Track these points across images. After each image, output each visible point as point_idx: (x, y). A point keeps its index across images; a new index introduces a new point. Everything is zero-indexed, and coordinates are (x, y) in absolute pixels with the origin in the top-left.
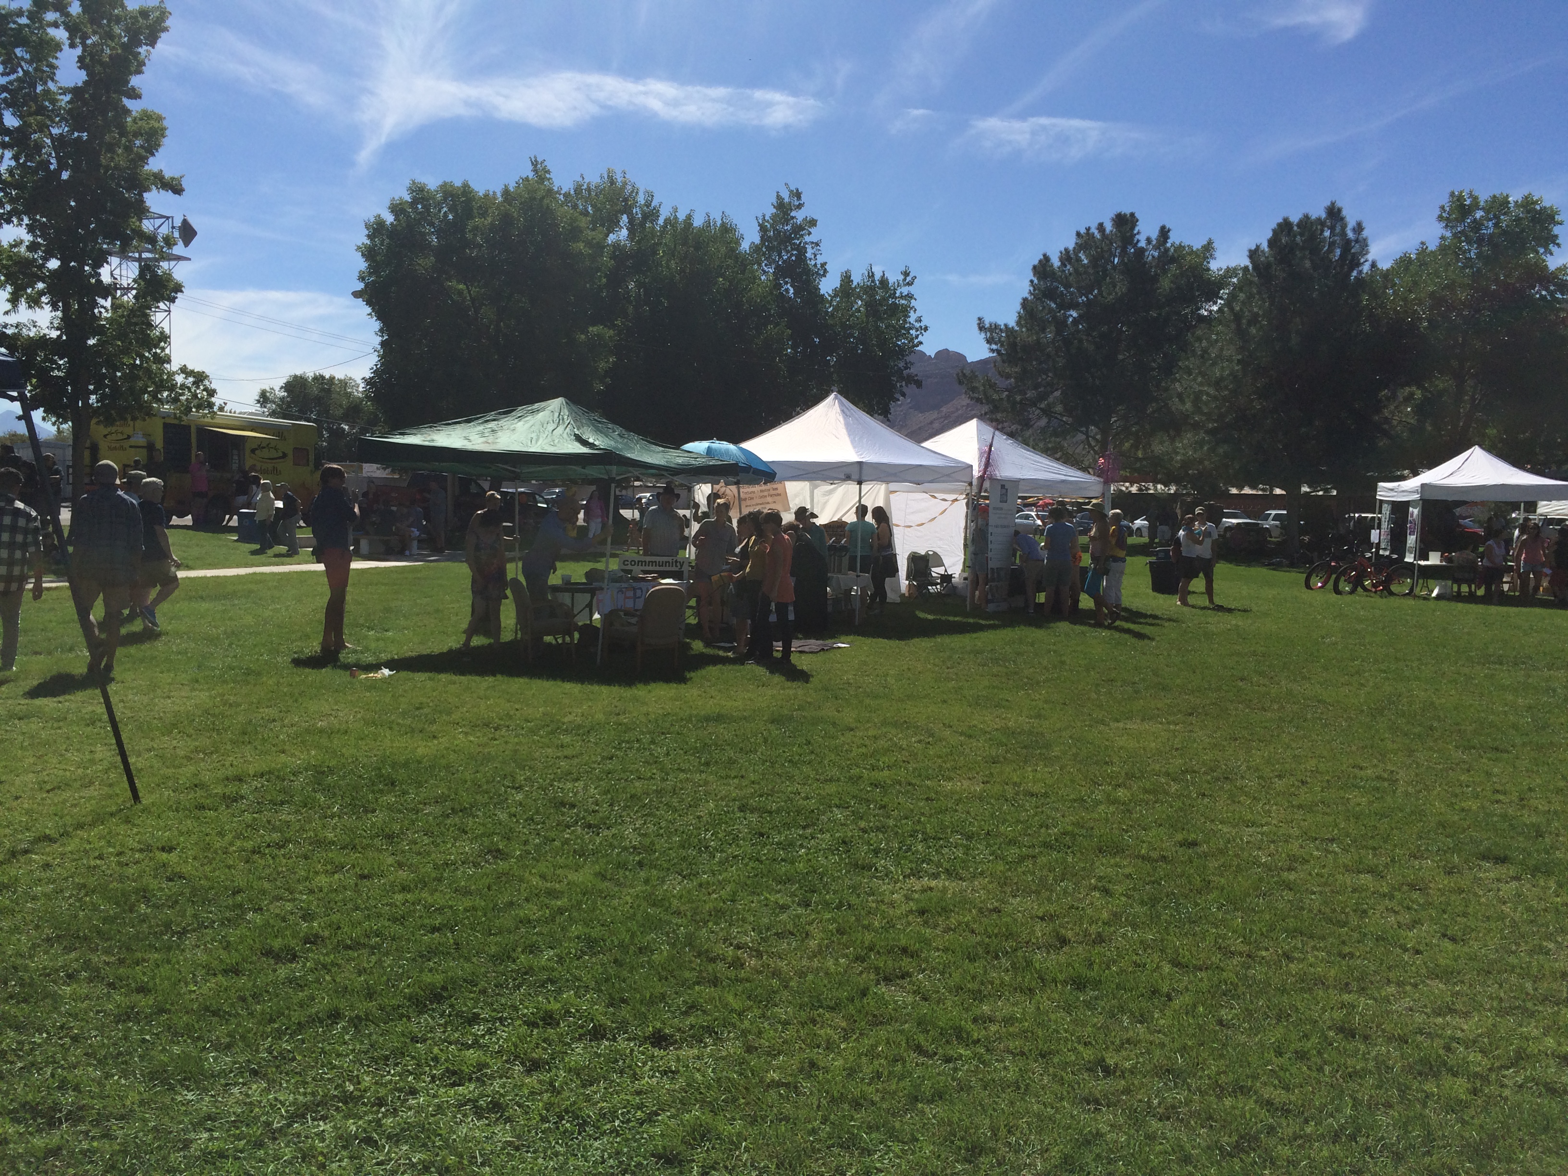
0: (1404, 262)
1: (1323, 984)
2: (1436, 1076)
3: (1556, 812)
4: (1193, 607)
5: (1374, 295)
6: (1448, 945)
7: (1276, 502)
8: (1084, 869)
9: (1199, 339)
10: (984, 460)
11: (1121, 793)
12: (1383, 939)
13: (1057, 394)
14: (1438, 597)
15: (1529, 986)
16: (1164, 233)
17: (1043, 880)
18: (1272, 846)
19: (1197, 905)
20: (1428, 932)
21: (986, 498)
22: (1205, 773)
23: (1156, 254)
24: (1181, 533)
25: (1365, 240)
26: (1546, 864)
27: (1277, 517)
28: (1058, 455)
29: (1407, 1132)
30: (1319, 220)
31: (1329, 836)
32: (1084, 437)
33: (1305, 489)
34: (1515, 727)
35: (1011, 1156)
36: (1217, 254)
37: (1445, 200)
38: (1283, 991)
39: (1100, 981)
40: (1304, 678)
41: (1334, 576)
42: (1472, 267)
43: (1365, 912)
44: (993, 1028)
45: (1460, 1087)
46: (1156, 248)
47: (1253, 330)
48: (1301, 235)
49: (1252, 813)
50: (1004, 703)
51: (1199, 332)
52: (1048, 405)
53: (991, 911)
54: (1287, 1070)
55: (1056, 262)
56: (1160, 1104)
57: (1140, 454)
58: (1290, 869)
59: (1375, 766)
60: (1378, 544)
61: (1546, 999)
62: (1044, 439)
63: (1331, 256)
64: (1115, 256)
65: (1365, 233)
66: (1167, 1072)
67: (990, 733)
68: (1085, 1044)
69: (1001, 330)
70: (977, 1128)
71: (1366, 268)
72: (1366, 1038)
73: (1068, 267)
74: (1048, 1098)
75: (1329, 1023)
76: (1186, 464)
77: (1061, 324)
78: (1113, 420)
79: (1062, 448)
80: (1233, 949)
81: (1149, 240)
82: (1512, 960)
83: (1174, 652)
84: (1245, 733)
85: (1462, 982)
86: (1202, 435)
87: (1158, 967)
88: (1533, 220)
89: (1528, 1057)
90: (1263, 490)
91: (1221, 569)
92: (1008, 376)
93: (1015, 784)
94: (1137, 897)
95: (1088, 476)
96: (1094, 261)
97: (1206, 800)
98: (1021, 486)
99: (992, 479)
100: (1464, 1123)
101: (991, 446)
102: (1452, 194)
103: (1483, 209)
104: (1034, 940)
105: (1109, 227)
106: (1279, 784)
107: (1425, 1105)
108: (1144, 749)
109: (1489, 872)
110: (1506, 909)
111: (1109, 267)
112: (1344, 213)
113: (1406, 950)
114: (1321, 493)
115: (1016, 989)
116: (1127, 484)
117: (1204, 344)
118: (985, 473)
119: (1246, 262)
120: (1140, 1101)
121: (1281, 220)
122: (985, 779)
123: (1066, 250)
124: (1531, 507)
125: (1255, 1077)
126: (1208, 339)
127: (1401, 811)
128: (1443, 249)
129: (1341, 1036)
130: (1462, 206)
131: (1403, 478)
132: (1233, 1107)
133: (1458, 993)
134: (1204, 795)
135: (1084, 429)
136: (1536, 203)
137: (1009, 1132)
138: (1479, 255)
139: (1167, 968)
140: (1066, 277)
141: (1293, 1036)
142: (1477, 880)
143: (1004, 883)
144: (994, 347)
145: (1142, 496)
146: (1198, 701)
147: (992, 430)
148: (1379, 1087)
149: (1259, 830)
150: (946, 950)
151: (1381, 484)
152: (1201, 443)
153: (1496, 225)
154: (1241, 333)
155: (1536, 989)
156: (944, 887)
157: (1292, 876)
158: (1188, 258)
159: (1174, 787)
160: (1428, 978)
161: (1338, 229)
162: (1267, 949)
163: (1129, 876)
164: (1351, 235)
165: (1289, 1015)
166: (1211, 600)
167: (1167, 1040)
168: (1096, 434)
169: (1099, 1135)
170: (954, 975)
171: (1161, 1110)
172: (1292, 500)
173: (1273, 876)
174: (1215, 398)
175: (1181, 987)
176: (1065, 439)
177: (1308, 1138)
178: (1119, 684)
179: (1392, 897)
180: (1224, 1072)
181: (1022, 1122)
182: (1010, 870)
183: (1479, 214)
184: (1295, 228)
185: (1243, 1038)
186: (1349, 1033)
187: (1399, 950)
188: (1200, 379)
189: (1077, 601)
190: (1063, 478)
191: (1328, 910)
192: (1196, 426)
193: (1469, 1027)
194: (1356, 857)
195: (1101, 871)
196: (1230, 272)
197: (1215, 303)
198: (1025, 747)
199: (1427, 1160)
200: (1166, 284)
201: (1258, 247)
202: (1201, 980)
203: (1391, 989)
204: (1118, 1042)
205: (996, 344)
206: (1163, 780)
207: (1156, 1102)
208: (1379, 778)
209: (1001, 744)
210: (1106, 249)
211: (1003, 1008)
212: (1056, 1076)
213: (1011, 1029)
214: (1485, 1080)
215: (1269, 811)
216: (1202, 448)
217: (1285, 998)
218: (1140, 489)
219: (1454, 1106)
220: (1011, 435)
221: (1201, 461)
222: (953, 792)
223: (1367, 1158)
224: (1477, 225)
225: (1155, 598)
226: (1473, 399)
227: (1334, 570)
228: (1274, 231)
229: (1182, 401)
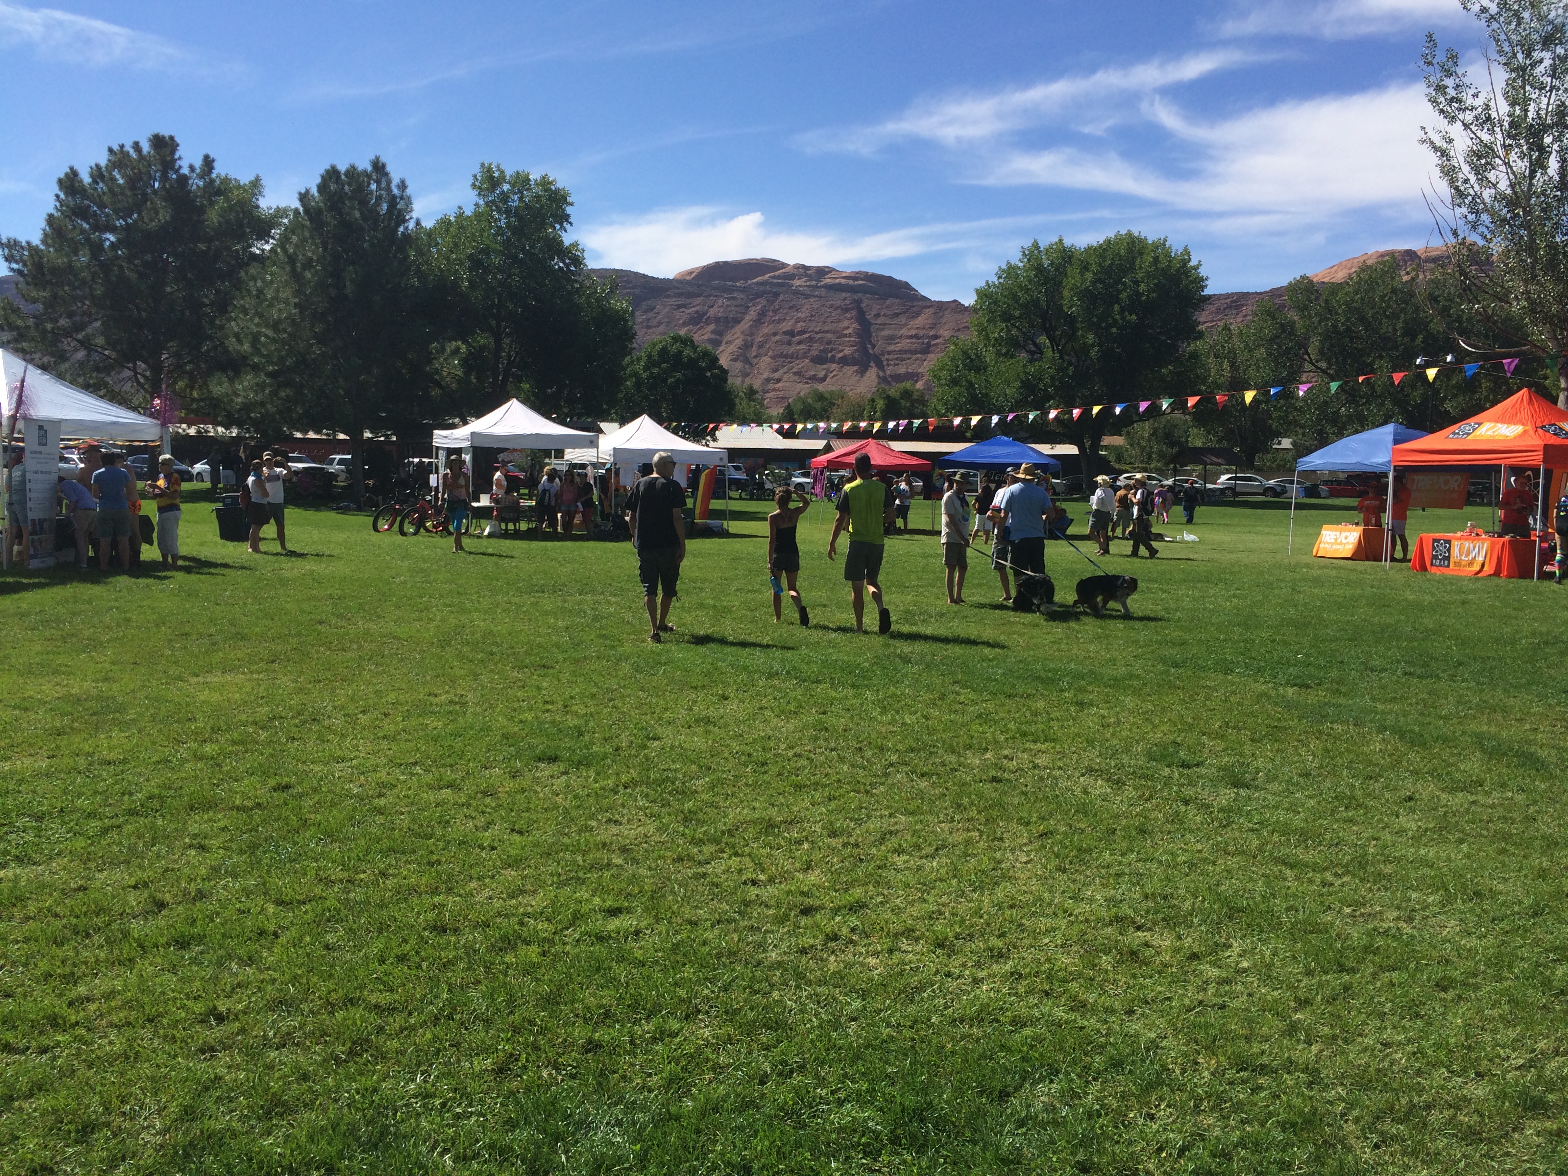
0: (444, 223)
1: (416, 891)
2: (514, 948)
3: (591, 715)
4: (265, 553)
5: (420, 253)
6: (516, 837)
7: (341, 446)
8: (176, 829)
9: (254, 279)
10: (15, 397)
11: (208, 749)
12: (464, 843)
13: (98, 324)
14: (490, 535)
15: (579, 858)
16: (208, 162)
17: (132, 849)
18: (362, 777)
19: (296, 843)
20: (500, 830)
21: (21, 440)
22: (292, 717)
23: (201, 184)
24: (251, 479)
25: (409, 198)
26: (587, 758)
27: (341, 462)
28: (102, 393)
29: (493, 1000)
30: (365, 171)
31: (412, 760)
32: (131, 373)
33: (367, 434)
34: (557, 646)
35: (127, 1124)
36: (266, 192)
37: (477, 170)
38: (382, 906)
39: (205, 935)
40: (379, 617)
41: (399, 519)
42: (502, 235)
43: (448, 822)
44: (92, 1007)
45: (533, 952)
46: (201, 177)
47: (308, 275)
48: (349, 185)
49: (341, 749)
50: (63, 669)
51: (252, 271)
52: (87, 335)
53: (75, 890)
54: (390, 974)
55: (86, 179)
56: (275, 1034)
57: (195, 394)
58: (380, 796)
59: (447, 692)
60: (437, 488)
61: (592, 867)
62: (84, 374)
63: (378, 209)
64: (155, 180)
65: (409, 191)
66: (282, 1004)
67: (50, 703)
68: (195, 998)
69: (22, 247)
70: (88, 1107)
71: (411, 225)
72: (456, 930)
73: (101, 185)
74: (162, 1058)
75: (423, 925)
76: (247, 407)
77: (96, 248)
78: (164, 357)
79: (106, 385)
80: (333, 878)
81: (192, 168)
82: (566, 840)
83: (250, 600)
84: (329, 675)
85: (529, 866)
86: (263, 377)
87: (262, 910)
88: (550, 198)
89: (582, 916)
90: (327, 435)
91: (291, 513)
92: (35, 301)
93: (88, 754)
94: (234, 847)
95: (143, 418)
96: (132, 182)
97: (296, 743)
98: (63, 428)
99: (26, 418)
100: (538, 980)
101: (23, 381)
102: (483, 165)
103: (509, 183)
104: (128, 911)
105: (146, 148)
106: (363, 719)
107: (506, 975)
108: (229, 701)
109: (545, 770)
110: (559, 799)
111: (149, 191)
112: (388, 168)
113: (483, 848)
114: (382, 439)
115: (114, 963)
116: (184, 426)
117: (259, 284)
118: (17, 411)
119: (296, 204)
120: (256, 1037)
121: (329, 167)
122: (51, 753)
123: (97, 165)
124: (560, 454)
125: (362, 987)
126: (263, 280)
127: (472, 729)
128: (478, 215)
129: (434, 933)
130: (491, 178)
131: (453, 426)
132: (345, 1019)
133: (526, 876)
134: (293, 739)
135: (130, 365)
136: (551, 183)
137: (122, 1102)
138: (508, 224)
139: (271, 909)
140: (99, 196)
141: (393, 944)
142: (537, 781)
143: (86, 859)
144: (15, 266)
145: (201, 437)
146: (279, 648)
147: (24, 363)
148: (468, 969)
149: (349, 764)
150: (27, 940)
151: (436, 432)
152: (261, 386)
153: (521, 199)
154: (296, 276)
155: (584, 861)
156: (15, 875)
157: (382, 802)
158: (236, 192)
159: (263, 735)
160: (502, 868)
161: (383, 185)
162: (365, 872)
163: (224, 829)
164: (395, 191)
165: (389, 926)
166: (283, 546)
167: (276, 975)
168: (145, 370)
169: (218, 1078)
170: (40, 964)
171: (277, 1040)
172: (355, 445)
173: (365, 805)
174: (274, 340)
175: (287, 922)
176: (109, 375)
177: (413, 1028)
178: (194, 637)
179: (469, 806)
180: (335, 990)
181: (136, 1090)
182: (91, 844)
183: (506, 187)
184: (343, 177)
185: (348, 956)
186: (441, 929)
187: (478, 850)
188: (257, 320)
189: (138, 552)
190: (114, 419)
191: (416, 827)
192: (256, 368)
193: (536, 902)
194: (437, 775)
195: (193, 828)
196: (281, 212)
197: (267, 242)
198: (95, 714)
199: (511, 1018)
200: (213, 216)
201: (307, 191)
202: (306, 912)
203: (473, 885)
204: (228, 989)
205: (17, 262)
206: (251, 730)
207: (271, 1034)
208: (451, 702)
209: (63, 715)
210: (144, 170)
211: (101, 985)
212: (167, 1036)
213: (113, 1004)
214: (552, 942)
215: (357, 745)
216: (263, 390)
217: (384, 912)
218: (199, 432)
219: (529, 969)
220: (44, 368)
221: (262, 404)
222: (13, 773)
223: (463, 1031)
224: (505, 197)
225: (224, 546)
226: (509, 356)
227: (396, 513)
228: (323, 177)
229: (239, 341)
